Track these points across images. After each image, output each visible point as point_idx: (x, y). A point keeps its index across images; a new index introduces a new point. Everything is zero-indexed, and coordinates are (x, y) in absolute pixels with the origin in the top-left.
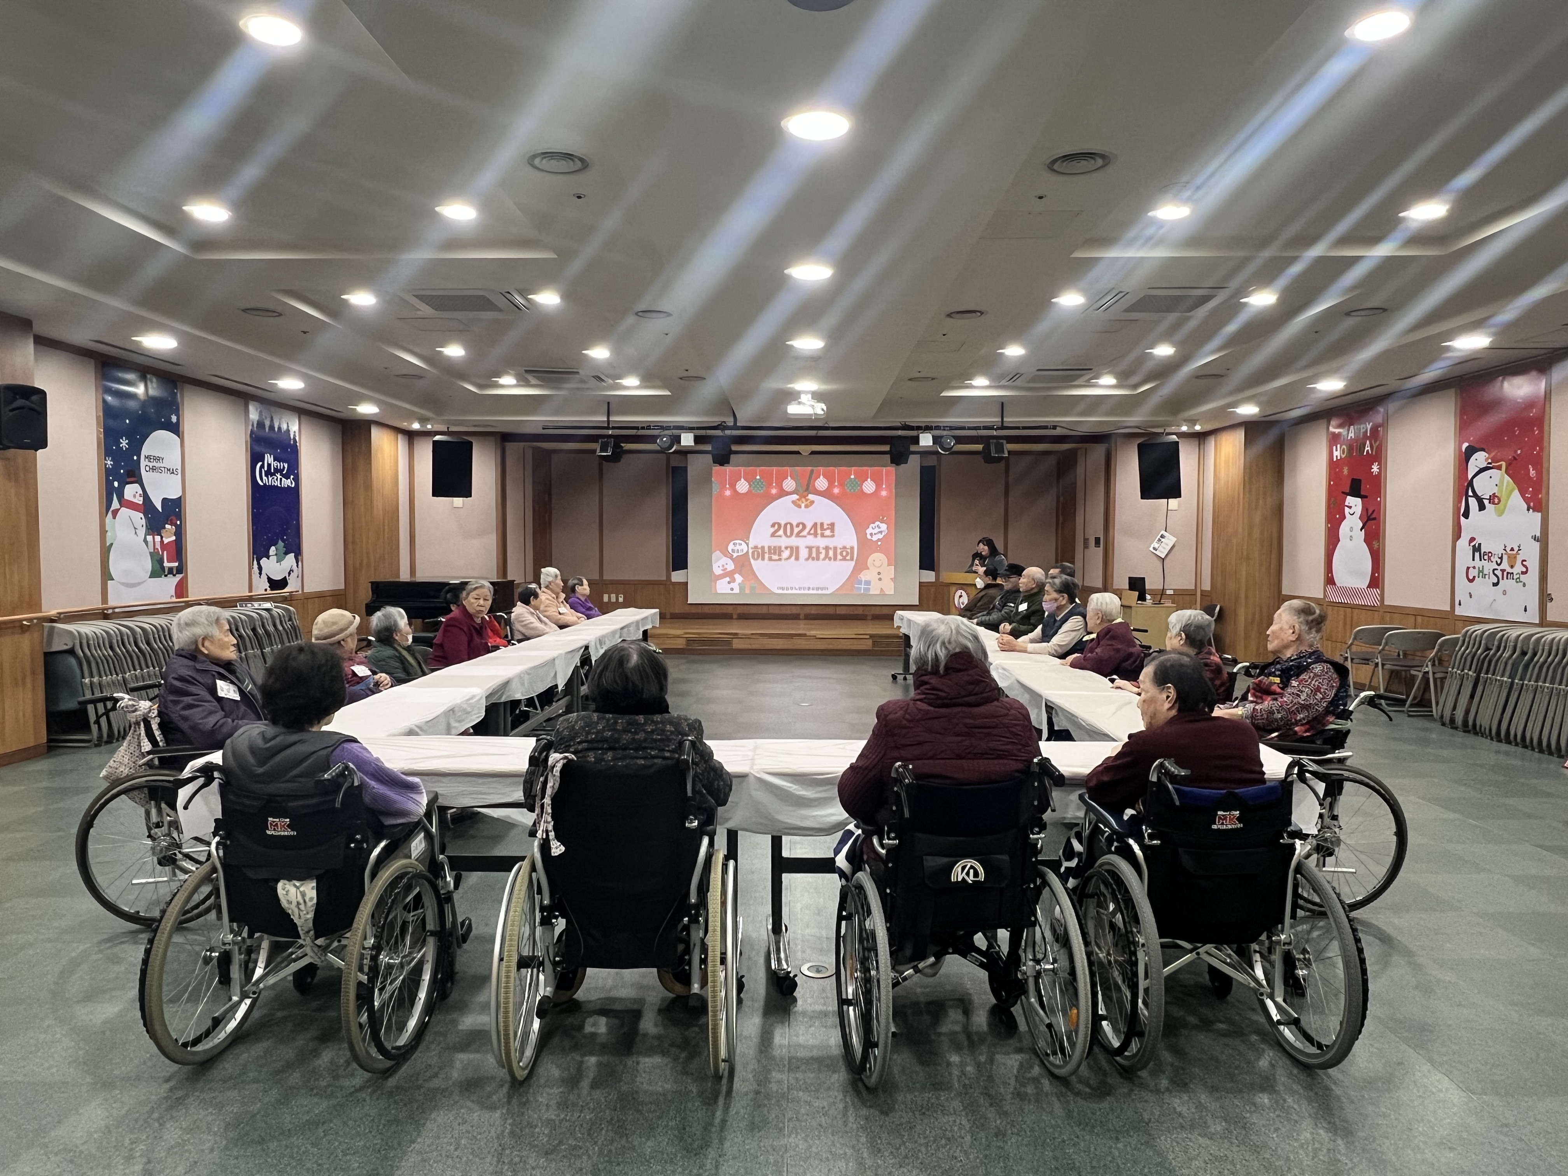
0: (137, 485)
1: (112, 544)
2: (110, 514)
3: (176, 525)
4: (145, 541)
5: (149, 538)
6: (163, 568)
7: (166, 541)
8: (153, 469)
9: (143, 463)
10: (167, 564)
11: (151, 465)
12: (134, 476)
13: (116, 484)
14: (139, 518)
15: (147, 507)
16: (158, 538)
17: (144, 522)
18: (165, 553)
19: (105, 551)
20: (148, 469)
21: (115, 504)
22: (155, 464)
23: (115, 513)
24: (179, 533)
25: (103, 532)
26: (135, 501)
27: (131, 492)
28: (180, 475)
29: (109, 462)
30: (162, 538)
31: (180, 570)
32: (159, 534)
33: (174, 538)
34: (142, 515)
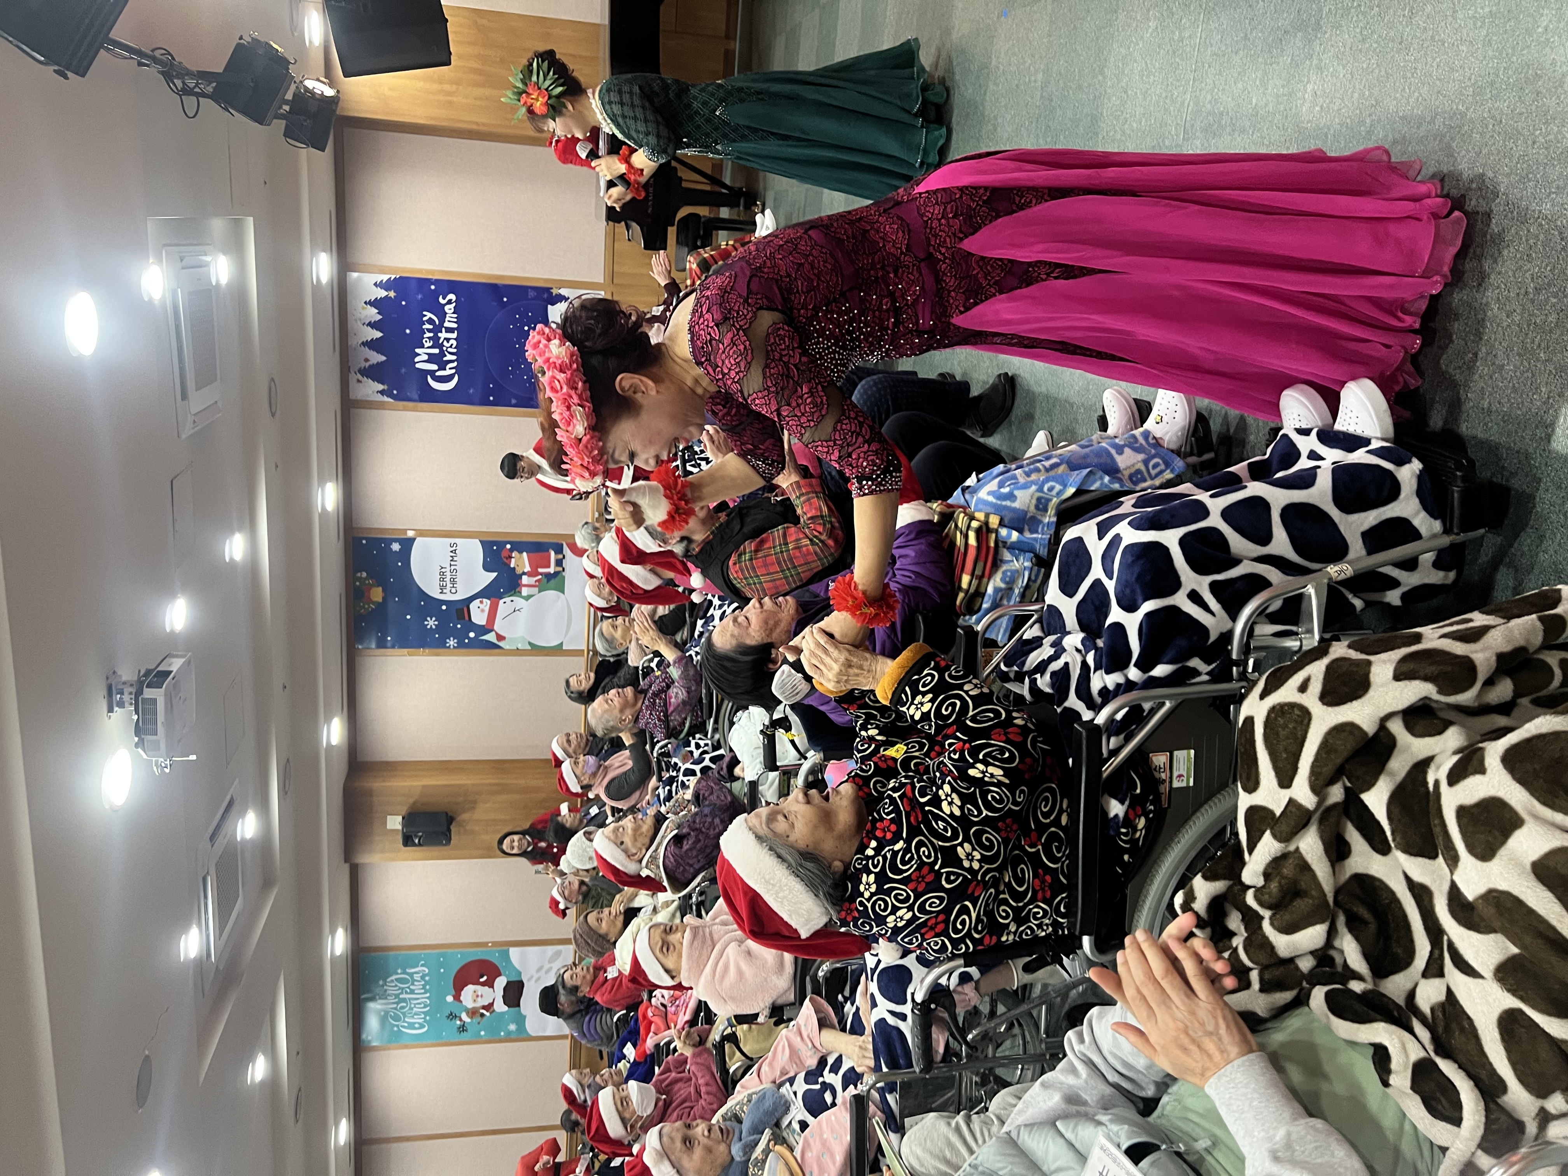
0: (471, 606)
1: (530, 643)
2: (501, 644)
3: (511, 550)
4: (527, 598)
5: (525, 591)
6: (556, 574)
7: (527, 569)
8: (453, 582)
9: (448, 597)
10: (552, 570)
11: (449, 585)
12: (461, 609)
13: (472, 635)
14: (505, 605)
16: (524, 578)
17: (508, 600)
18: (540, 570)
19: (536, 650)
20: (453, 590)
21: (491, 637)
22: (448, 579)
23: (500, 638)
24: (519, 547)
25: (518, 652)
26: (487, 609)
27: (479, 613)
28: (457, 540)
29: (452, 643)
30: (524, 573)
31: (559, 549)
32: (520, 576)
33: (525, 554)
34: (502, 601)
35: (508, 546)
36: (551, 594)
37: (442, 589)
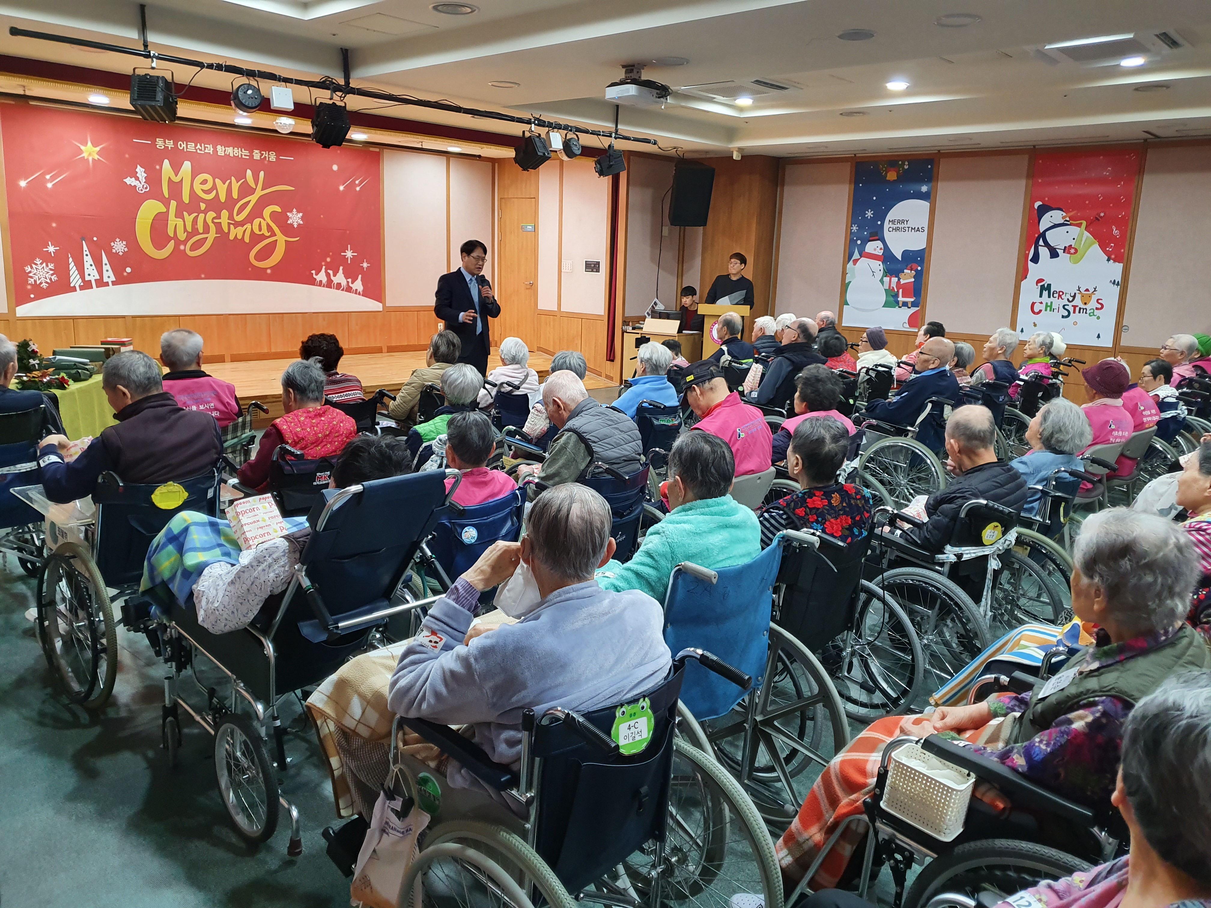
0: (879, 242)
1: (850, 282)
2: (851, 262)
3: (916, 271)
4: (882, 281)
5: (886, 279)
6: (897, 302)
7: (902, 282)
8: (897, 229)
9: (886, 225)
10: (901, 299)
11: (894, 226)
12: (877, 235)
13: (859, 242)
14: (878, 266)
15: (887, 257)
16: (896, 279)
17: (881, 267)
18: (901, 291)
19: (845, 286)
20: (891, 229)
21: (856, 255)
22: (899, 225)
23: (855, 262)
24: (919, 276)
25: (844, 274)
26: (876, 253)
27: (874, 247)
28: (926, 232)
29: (855, 228)
30: (899, 279)
31: (914, 304)
32: (897, 276)
33: (913, 280)
34: (880, 263)
35: (919, 268)
36: (883, 298)
37: (893, 222)
